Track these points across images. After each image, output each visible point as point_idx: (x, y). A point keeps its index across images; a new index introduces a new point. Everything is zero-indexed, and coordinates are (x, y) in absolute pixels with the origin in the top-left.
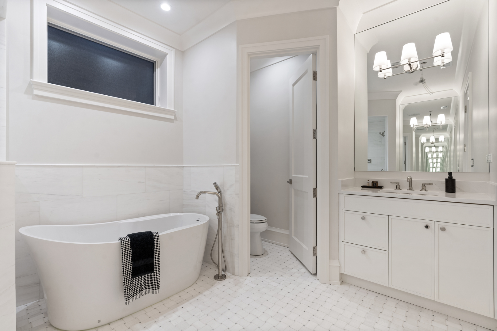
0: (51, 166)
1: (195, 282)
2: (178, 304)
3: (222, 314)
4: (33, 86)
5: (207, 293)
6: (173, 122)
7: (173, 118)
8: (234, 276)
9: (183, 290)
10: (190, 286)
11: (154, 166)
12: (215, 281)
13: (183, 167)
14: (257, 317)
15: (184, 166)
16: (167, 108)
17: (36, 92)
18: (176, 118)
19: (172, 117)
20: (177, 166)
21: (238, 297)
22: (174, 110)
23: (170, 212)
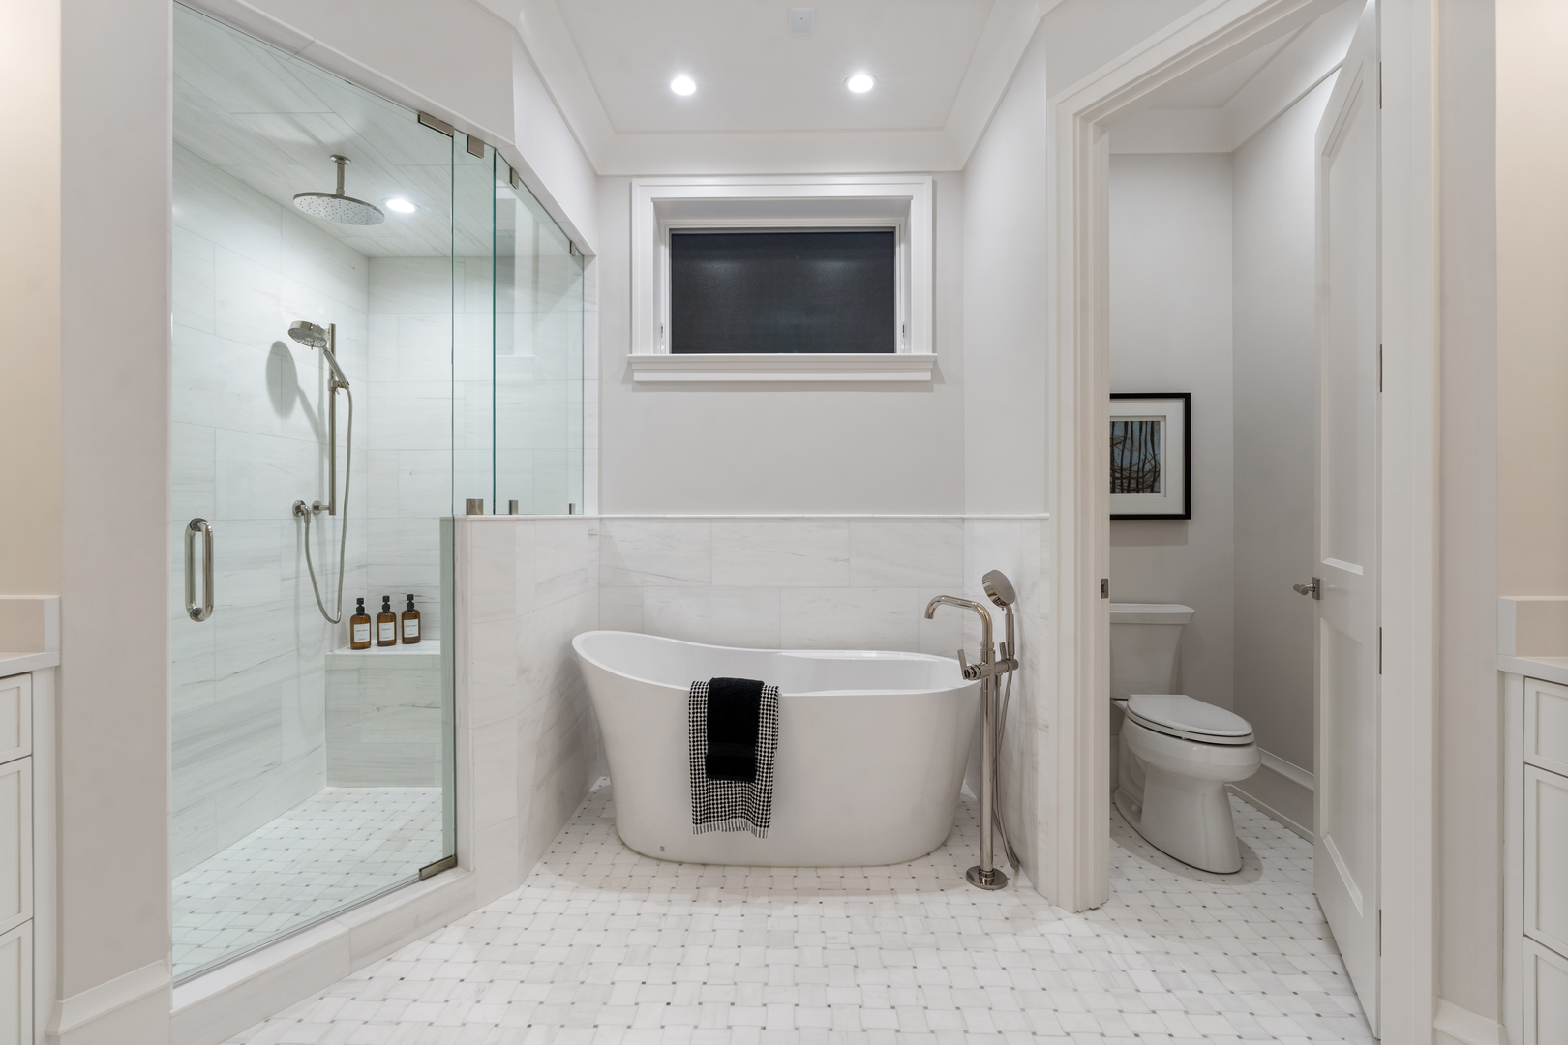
0: (660, 518)
1: (909, 861)
2: (820, 890)
3: (885, 967)
4: (634, 366)
5: (908, 899)
6: (932, 391)
7: (930, 379)
8: (1031, 893)
9: (862, 867)
10: (887, 865)
11: (873, 518)
12: (964, 880)
13: (963, 519)
14: (966, 1032)
15: (964, 516)
16: (913, 354)
17: (639, 376)
18: (937, 376)
19: (926, 376)
20: (943, 518)
21: (977, 952)
22: (931, 354)
23: (919, 651)
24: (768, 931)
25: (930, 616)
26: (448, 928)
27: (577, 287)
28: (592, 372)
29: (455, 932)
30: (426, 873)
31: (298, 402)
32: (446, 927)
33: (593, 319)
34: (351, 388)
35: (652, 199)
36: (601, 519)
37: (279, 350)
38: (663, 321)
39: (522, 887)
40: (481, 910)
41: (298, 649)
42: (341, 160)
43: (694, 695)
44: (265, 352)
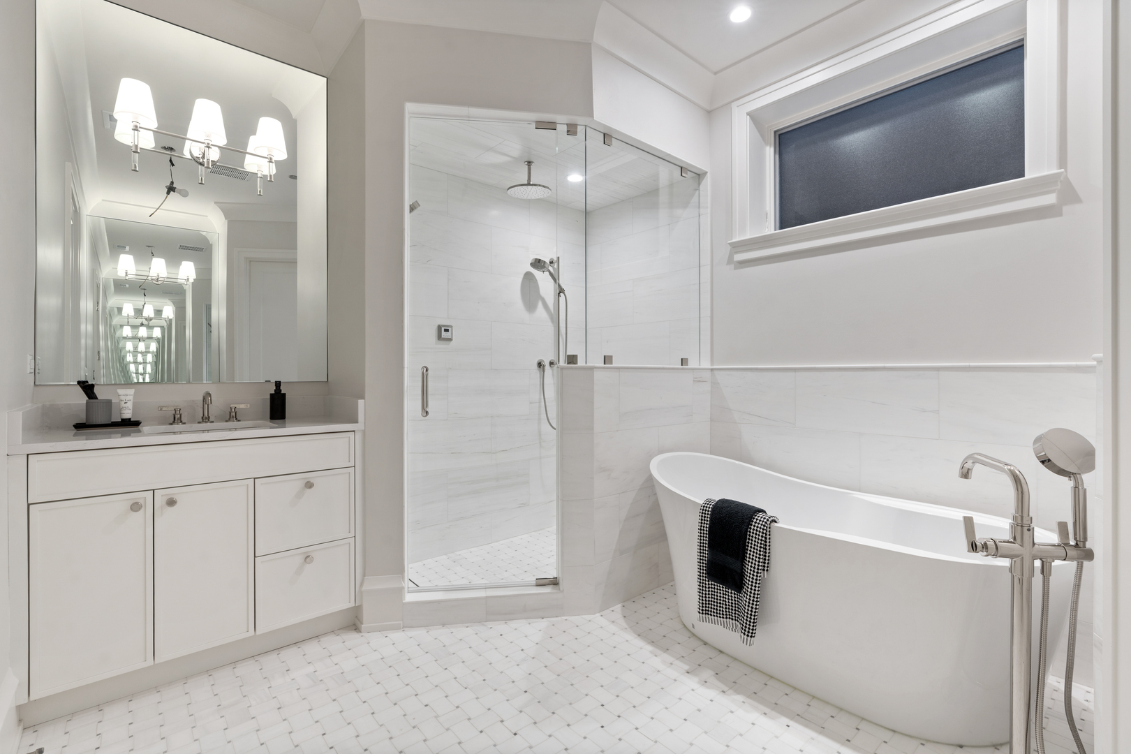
24: (719, 722)
25: (966, 475)
26: (544, 620)
27: (695, 199)
28: (706, 260)
29: (542, 624)
30: (541, 583)
31: (540, 304)
32: (543, 618)
33: (706, 220)
34: (566, 292)
35: (748, 114)
36: (712, 370)
37: (528, 276)
38: (768, 209)
39: (598, 615)
40: (565, 618)
41: (540, 443)
42: (529, 163)
43: (704, 509)
44: (520, 279)
